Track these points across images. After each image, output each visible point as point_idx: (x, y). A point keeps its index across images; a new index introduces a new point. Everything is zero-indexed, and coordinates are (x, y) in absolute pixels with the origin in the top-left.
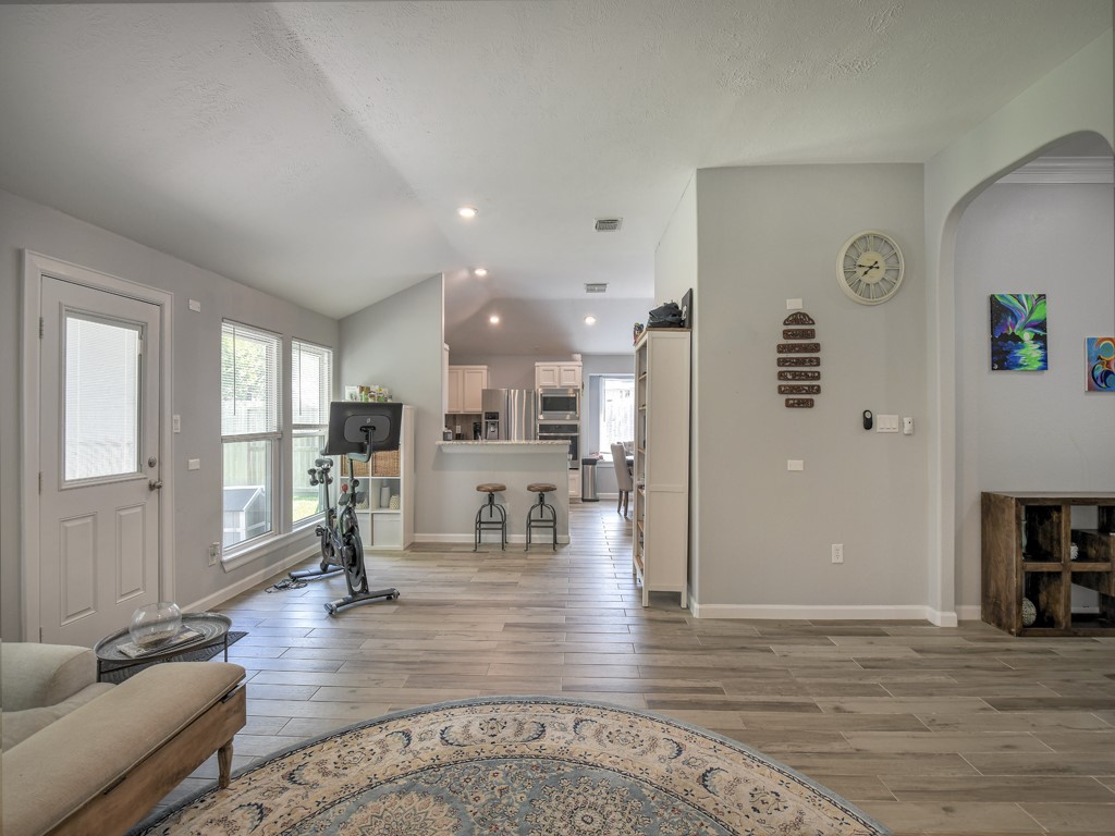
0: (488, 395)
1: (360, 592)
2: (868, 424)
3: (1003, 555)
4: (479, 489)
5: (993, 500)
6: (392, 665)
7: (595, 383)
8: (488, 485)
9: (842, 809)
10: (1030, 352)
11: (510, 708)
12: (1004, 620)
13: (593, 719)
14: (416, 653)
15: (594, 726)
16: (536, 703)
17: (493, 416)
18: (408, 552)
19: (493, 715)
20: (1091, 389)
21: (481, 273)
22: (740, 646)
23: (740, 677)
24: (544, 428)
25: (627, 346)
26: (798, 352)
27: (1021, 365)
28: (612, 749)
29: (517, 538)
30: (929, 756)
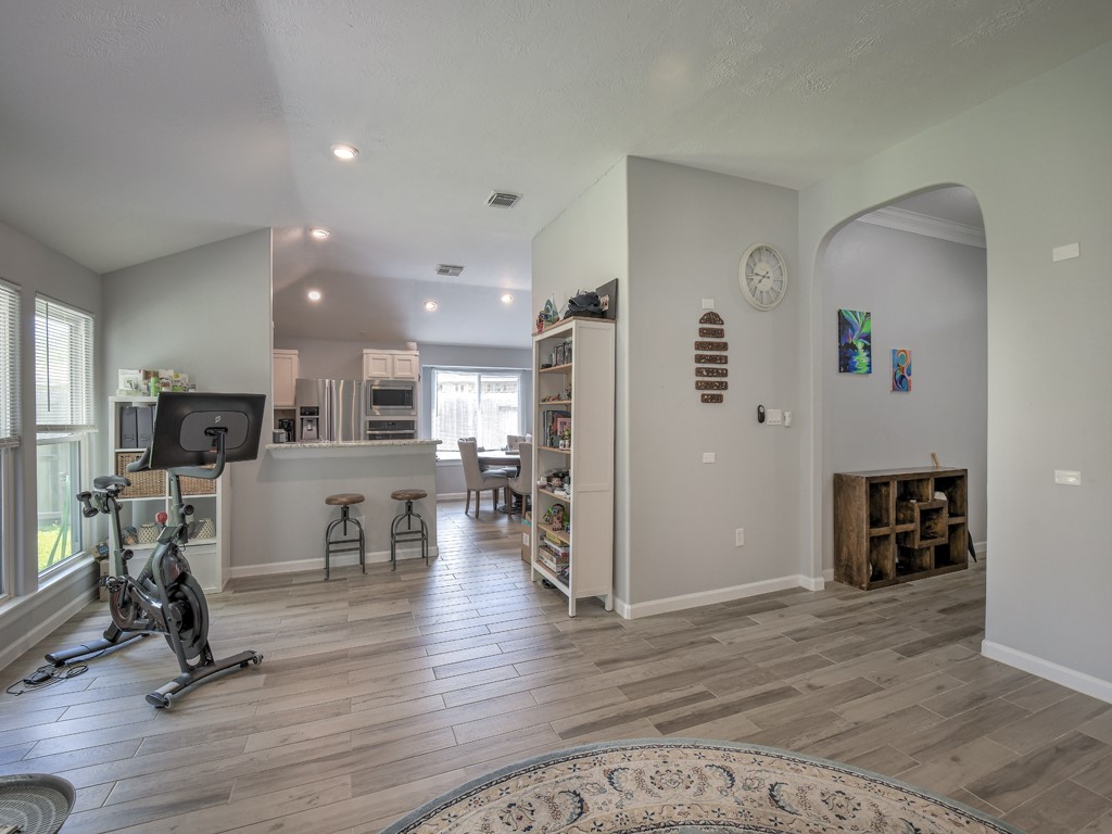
0: (302, 386)
1: (198, 666)
2: (762, 418)
3: (854, 525)
4: (329, 501)
5: (844, 478)
6: (314, 766)
7: (427, 375)
8: (343, 496)
9: (897, 788)
10: (861, 359)
11: (521, 783)
12: (855, 578)
13: (622, 765)
14: (339, 739)
15: (630, 774)
16: (547, 765)
17: (311, 412)
18: (230, 594)
19: (507, 799)
20: (894, 389)
21: (319, 234)
22: (688, 641)
23: (714, 675)
24: (373, 425)
25: (524, 335)
26: (711, 349)
27: (856, 369)
28: (668, 796)
29: (378, 556)
30: (903, 712)
